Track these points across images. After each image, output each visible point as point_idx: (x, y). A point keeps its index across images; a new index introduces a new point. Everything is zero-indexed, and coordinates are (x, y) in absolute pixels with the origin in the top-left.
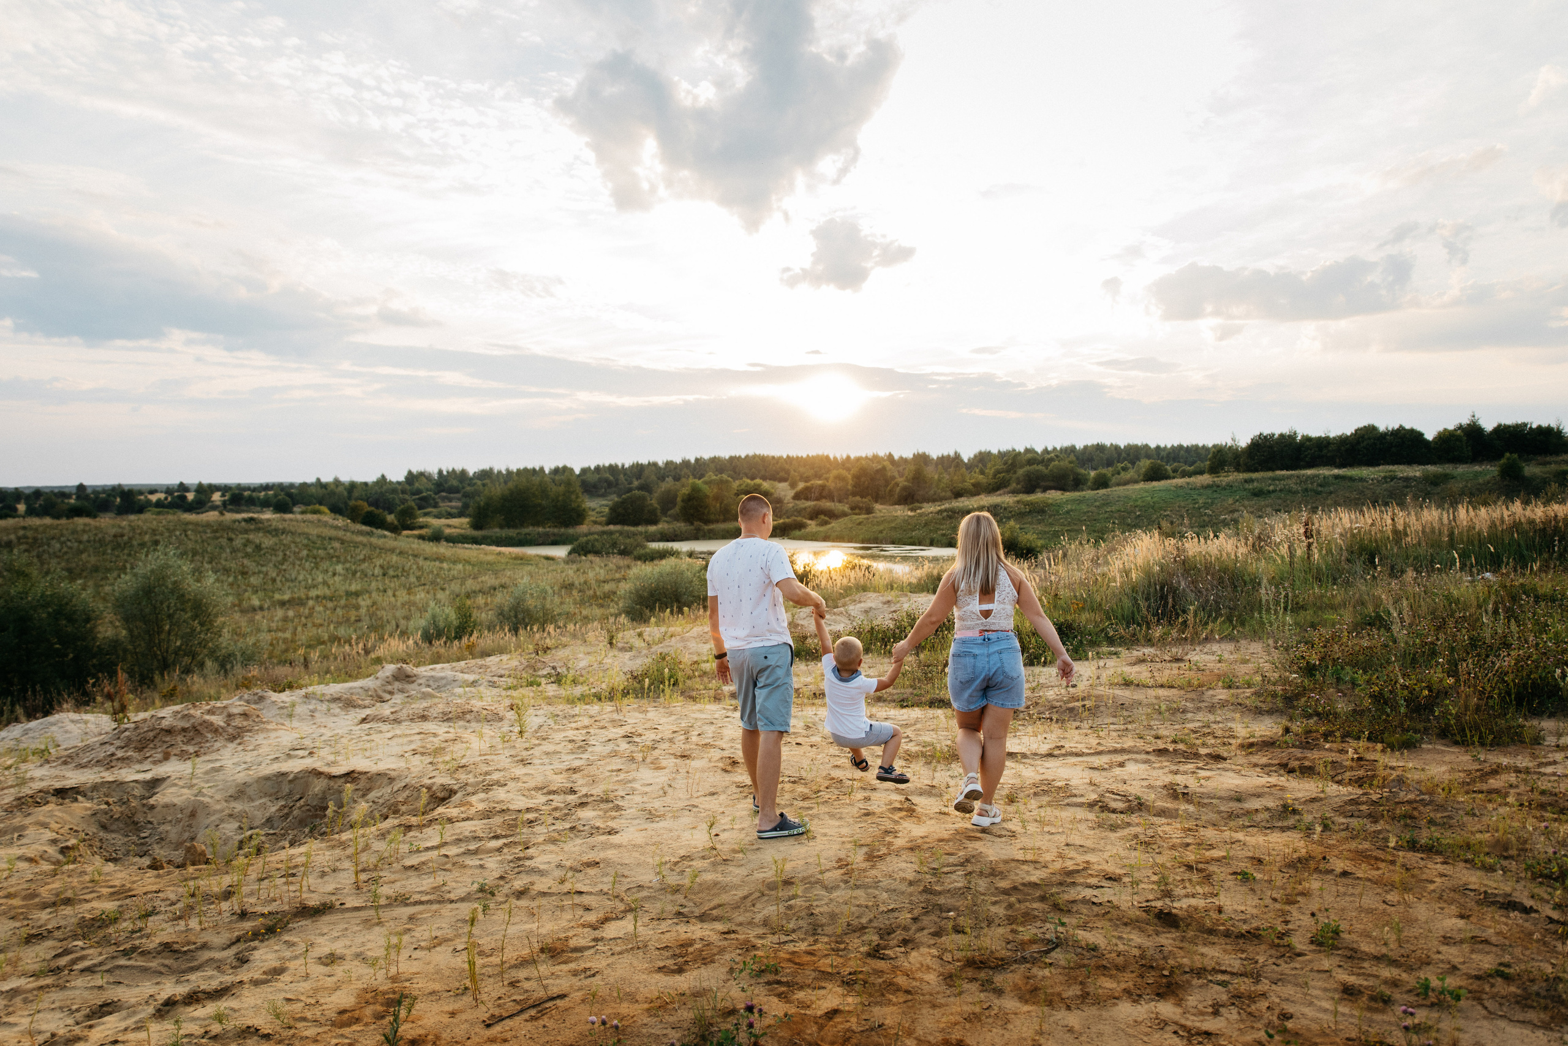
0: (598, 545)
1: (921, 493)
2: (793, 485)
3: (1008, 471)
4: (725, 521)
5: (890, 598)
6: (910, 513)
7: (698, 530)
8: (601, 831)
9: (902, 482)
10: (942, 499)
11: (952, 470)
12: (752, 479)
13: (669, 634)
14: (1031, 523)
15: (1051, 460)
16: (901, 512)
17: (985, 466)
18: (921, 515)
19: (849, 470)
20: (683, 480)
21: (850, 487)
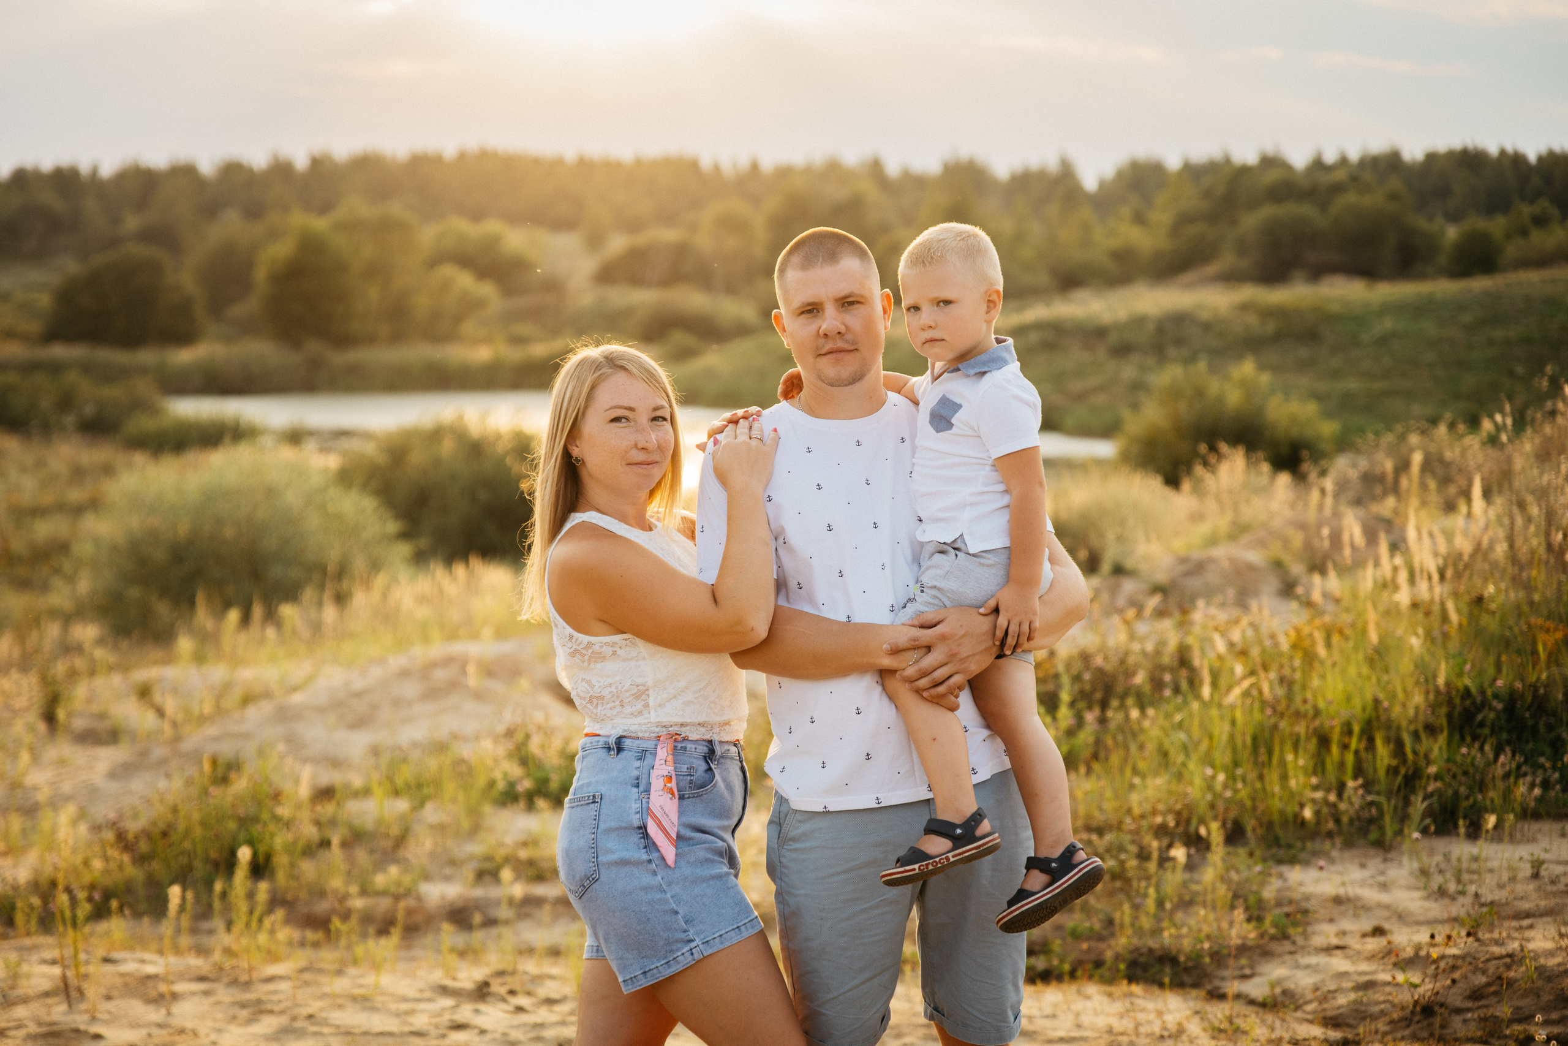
0: (17, 403)
11: (1051, 209)
13: (237, 693)
14: (1292, 369)
17: (1147, 201)
19: (754, 198)
20: (275, 216)
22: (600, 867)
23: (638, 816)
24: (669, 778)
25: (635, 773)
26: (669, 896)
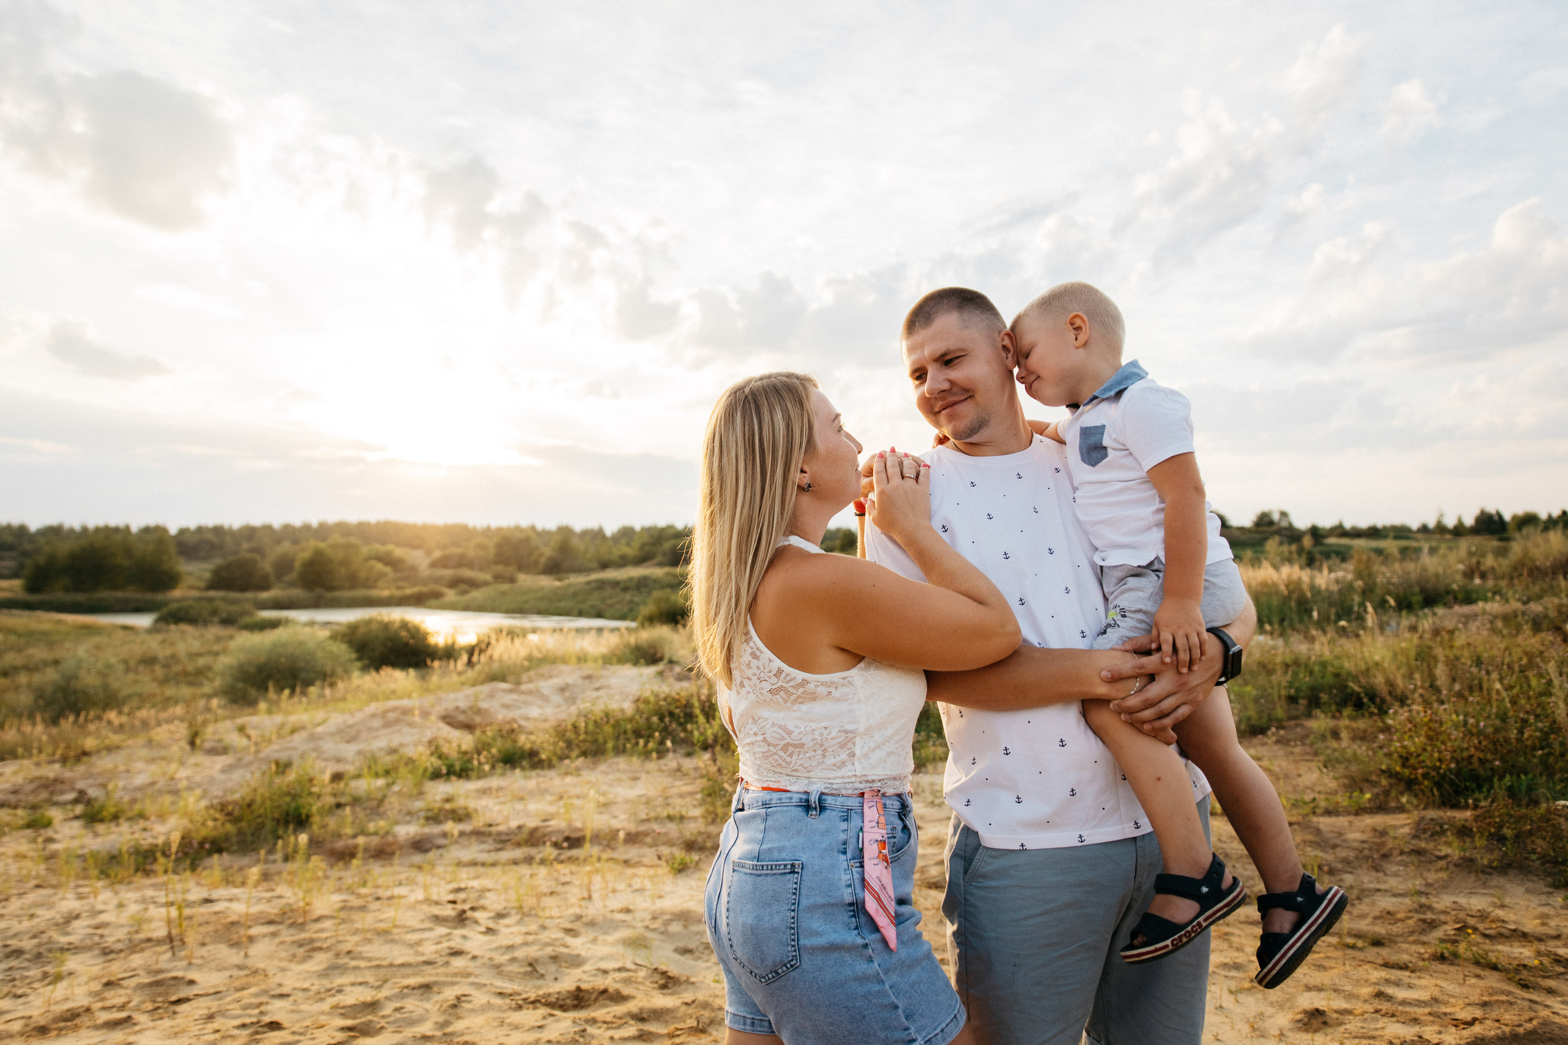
0: (193, 613)
1: (567, 563)
2: (428, 553)
3: (653, 545)
4: (351, 588)
6: (558, 584)
7: (320, 597)
9: (548, 552)
10: (589, 570)
12: (384, 543)
16: (547, 582)
17: (630, 540)
18: (568, 585)
19: (489, 539)
21: (492, 556)
22: (802, 952)
23: (849, 890)
24: (882, 843)
25: (842, 837)
26: (887, 987)
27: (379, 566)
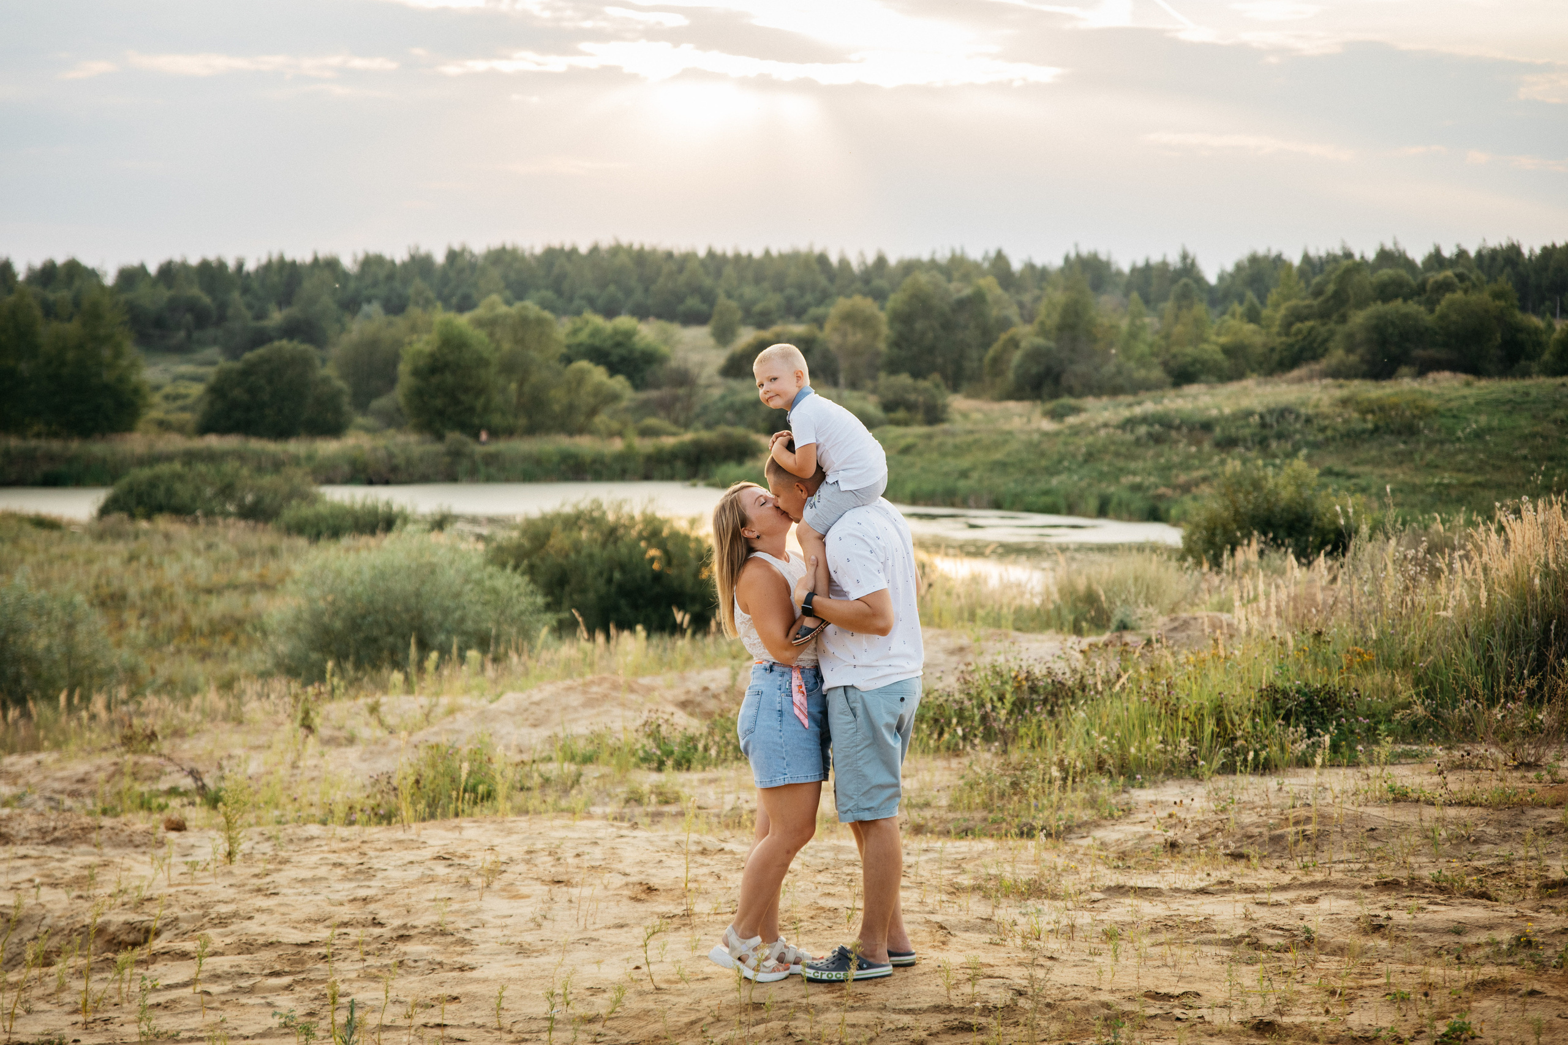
0: (183, 491)
1: (1080, 368)
2: (723, 336)
3: (1324, 315)
4: (531, 430)
5: (964, 641)
6: (1048, 425)
7: (456, 454)
8: (447, 967)
9: (1028, 335)
10: (1137, 388)
11: (1168, 306)
12: (610, 313)
14: (1376, 462)
15: (1445, 287)
16: (1023, 420)
17: (1262, 298)
18: (1076, 431)
19: (879, 296)
20: (414, 312)
21: (882, 346)
23: (779, 705)
25: (779, 683)
27: (598, 374)
